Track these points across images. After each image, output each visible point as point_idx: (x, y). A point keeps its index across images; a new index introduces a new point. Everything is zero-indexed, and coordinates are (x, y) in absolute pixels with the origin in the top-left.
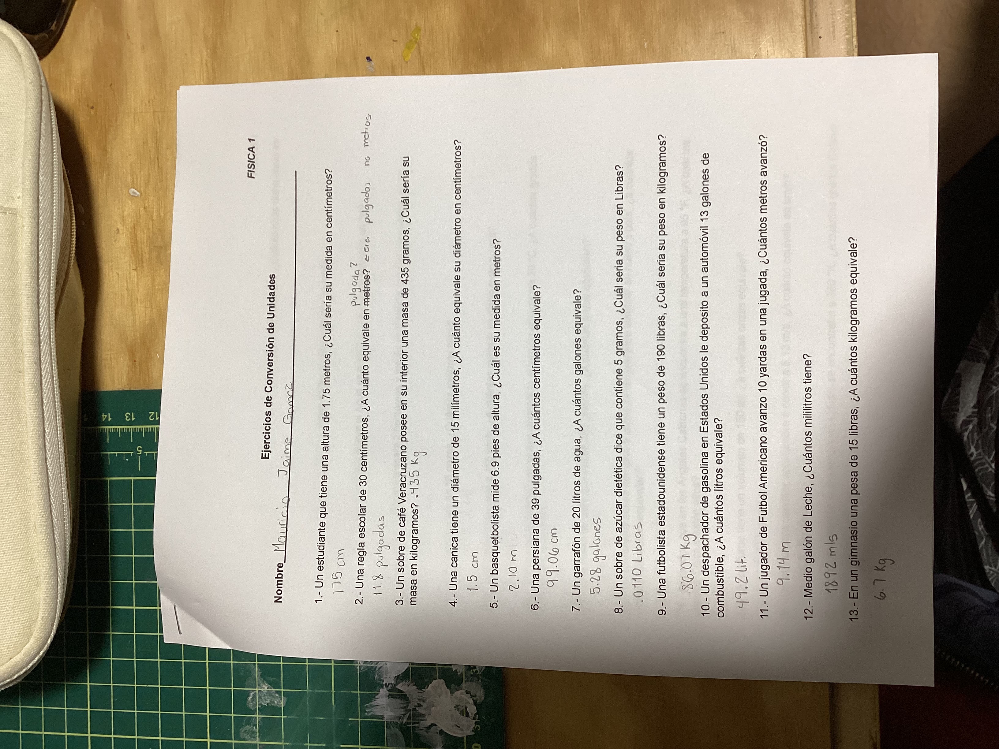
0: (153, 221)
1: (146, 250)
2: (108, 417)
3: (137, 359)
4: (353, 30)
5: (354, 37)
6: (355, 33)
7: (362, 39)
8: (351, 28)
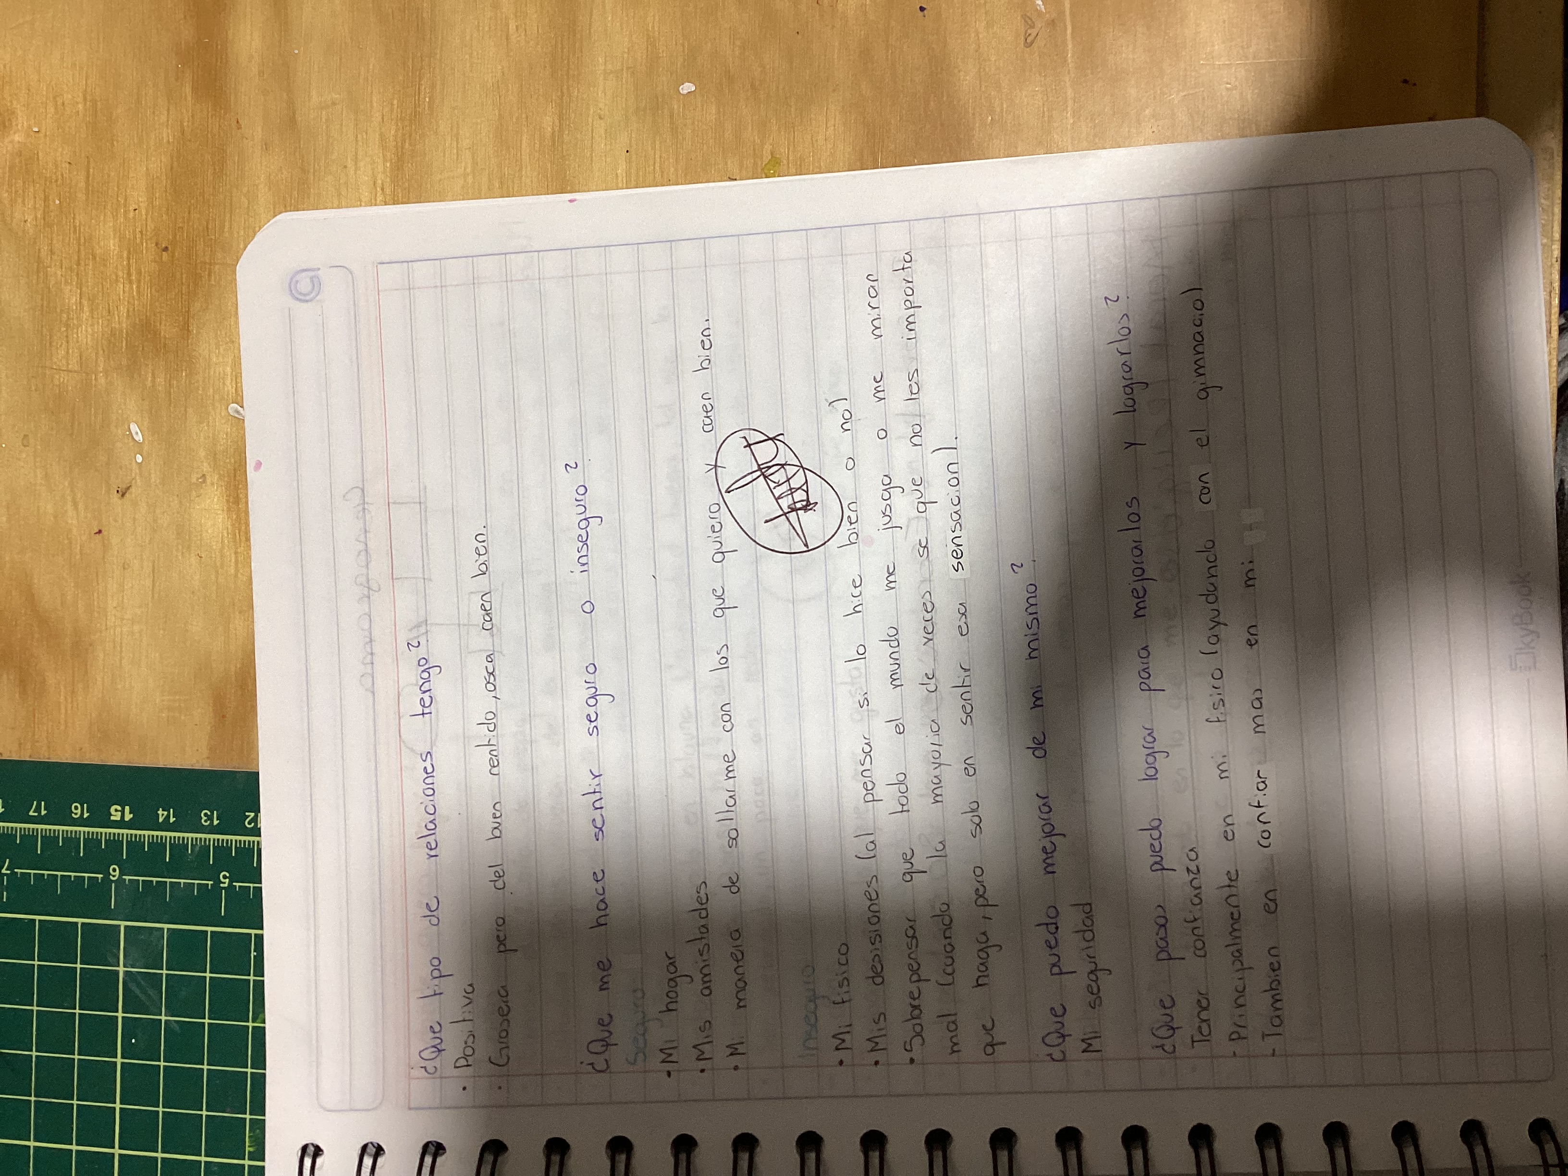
2: (168, 816)
3: (229, 714)
4: (658, 153)
5: (657, 165)
6: (661, 157)
7: (672, 170)
8: (654, 148)
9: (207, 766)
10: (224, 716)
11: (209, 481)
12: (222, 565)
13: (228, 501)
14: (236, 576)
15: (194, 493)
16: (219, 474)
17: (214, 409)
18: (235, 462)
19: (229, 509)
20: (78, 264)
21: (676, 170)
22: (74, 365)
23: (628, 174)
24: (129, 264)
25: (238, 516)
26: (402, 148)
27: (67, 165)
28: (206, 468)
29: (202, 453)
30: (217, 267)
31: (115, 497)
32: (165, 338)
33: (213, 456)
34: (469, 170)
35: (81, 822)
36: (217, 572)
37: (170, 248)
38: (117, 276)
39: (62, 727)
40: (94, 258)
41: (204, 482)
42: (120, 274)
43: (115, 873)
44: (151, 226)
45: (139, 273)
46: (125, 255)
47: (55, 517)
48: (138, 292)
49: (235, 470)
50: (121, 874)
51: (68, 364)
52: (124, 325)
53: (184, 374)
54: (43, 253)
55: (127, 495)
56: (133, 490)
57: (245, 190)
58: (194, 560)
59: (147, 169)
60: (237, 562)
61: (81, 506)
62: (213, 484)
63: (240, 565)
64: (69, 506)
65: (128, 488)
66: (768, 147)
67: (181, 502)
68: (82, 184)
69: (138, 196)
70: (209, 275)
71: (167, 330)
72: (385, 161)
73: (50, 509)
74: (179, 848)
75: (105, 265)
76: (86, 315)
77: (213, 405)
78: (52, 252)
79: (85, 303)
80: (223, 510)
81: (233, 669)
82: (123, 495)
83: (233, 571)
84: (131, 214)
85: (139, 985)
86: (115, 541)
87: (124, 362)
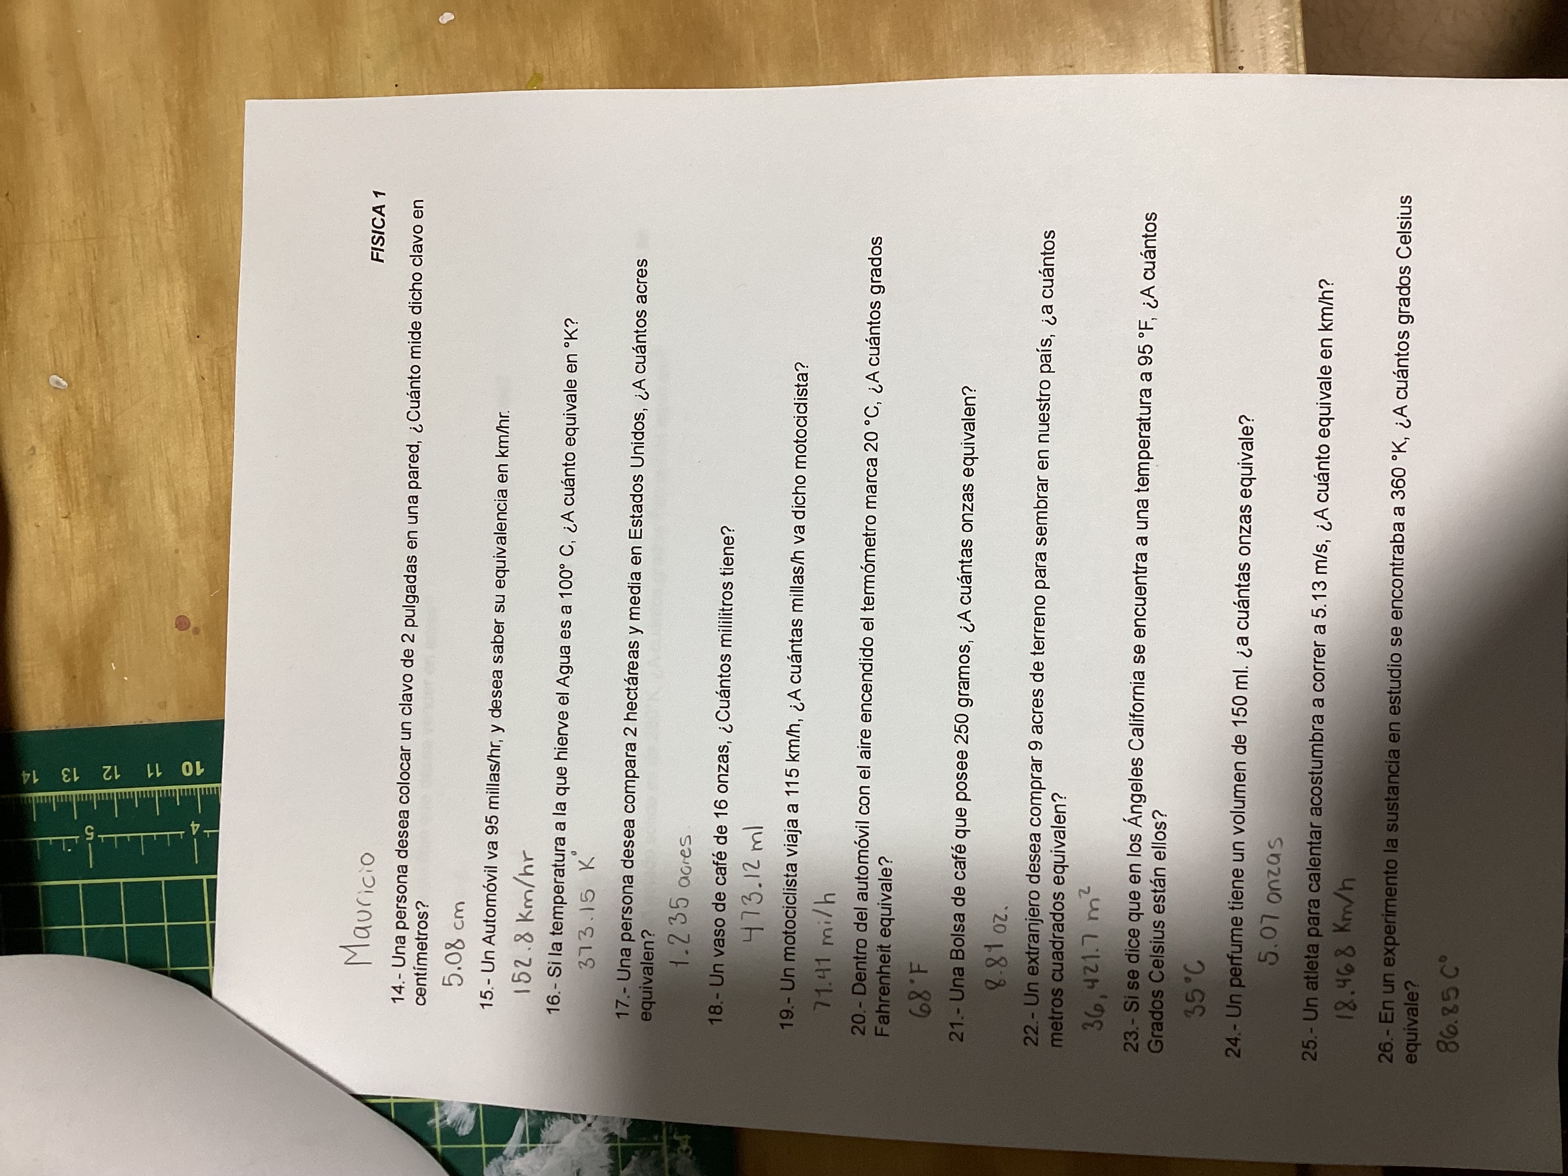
0: (92, 431)
1: (84, 481)
2: (32, 777)
3: (79, 674)
4: (425, 83)
6: (428, 87)
8: (421, 79)
9: (63, 726)
10: (75, 677)
11: (38, 450)
13: (58, 470)
15: (26, 465)
16: (47, 444)
17: (36, 383)
19: (59, 476)
25: (68, 482)
26: (186, 110)
28: (34, 440)
29: (30, 426)
30: (26, 246)
33: (40, 428)
36: (54, 539)
41: (34, 454)
62: (42, 455)
66: (530, 65)
70: (20, 255)
72: (171, 124)
74: (44, 807)
77: (35, 378)
80: (54, 479)
81: (77, 632)
83: (69, 536)
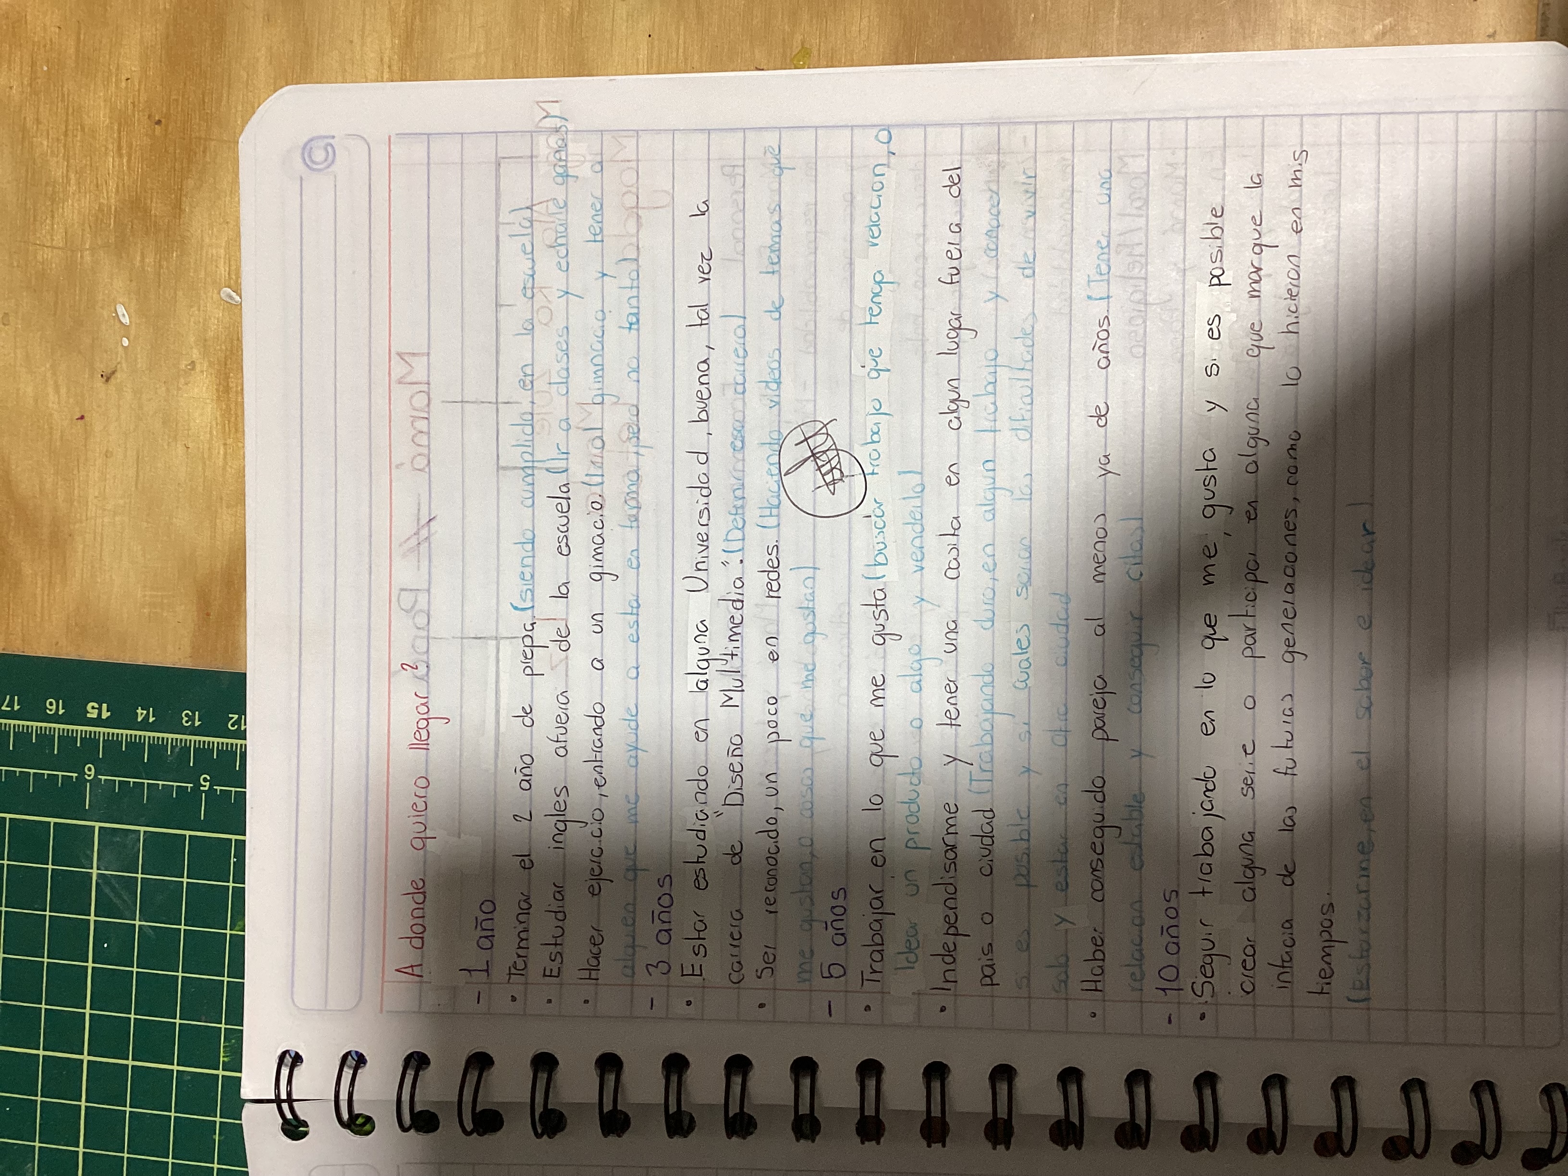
4: (682, 37)
5: (681, 50)
6: (685, 43)
7: (696, 57)
8: (678, 34)
9: (189, 666)
10: (208, 614)
11: (198, 368)
12: (210, 457)
13: (218, 390)
14: (224, 469)
15: (182, 380)
16: (209, 361)
17: (205, 293)
18: (226, 349)
19: (219, 397)
20: (66, 135)
21: (701, 57)
22: (58, 240)
23: (650, 60)
24: (119, 138)
25: (228, 406)
26: (412, 24)
27: (57, 30)
28: (195, 354)
29: (192, 339)
30: (213, 143)
31: (99, 383)
32: (156, 216)
33: (204, 343)
34: (482, 48)
35: (55, 718)
36: (204, 463)
37: (163, 120)
38: (107, 149)
39: (38, 620)
40: (83, 129)
41: (193, 369)
42: (110, 147)
43: (90, 771)
44: (143, 97)
45: (130, 146)
46: (116, 128)
47: (36, 401)
48: (129, 168)
49: (226, 357)
50: (96, 774)
51: (52, 240)
52: (113, 201)
53: (174, 255)
54: (29, 124)
55: (112, 380)
56: (118, 375)
57: (244, 61)
58: (180, 450)
59: (142, 37)
60: (225, 454)
61: (63, 391)
62: (202, 372)
63: (228, 457)
64: (50, 390)
65: (114, 373)
66: (799, 37)
67: (168, 390)
68: (72, 51)
69: (131, 64)
70: (204, 152)
71: (158, 207)
72: (393, 36)
73: (30, 390)
74: (157, 749)
75: (94, 138)
76: (73, 188)
77: (205, 288)
78: (38, 121)
79: (72, 176)
80: (212, 400)
81: (219, 566)
82: (108, 380)
83: (221, 464)
84: (123, 84)
85: (113, 889)
86: (98, 427)
87: (112, 240)
